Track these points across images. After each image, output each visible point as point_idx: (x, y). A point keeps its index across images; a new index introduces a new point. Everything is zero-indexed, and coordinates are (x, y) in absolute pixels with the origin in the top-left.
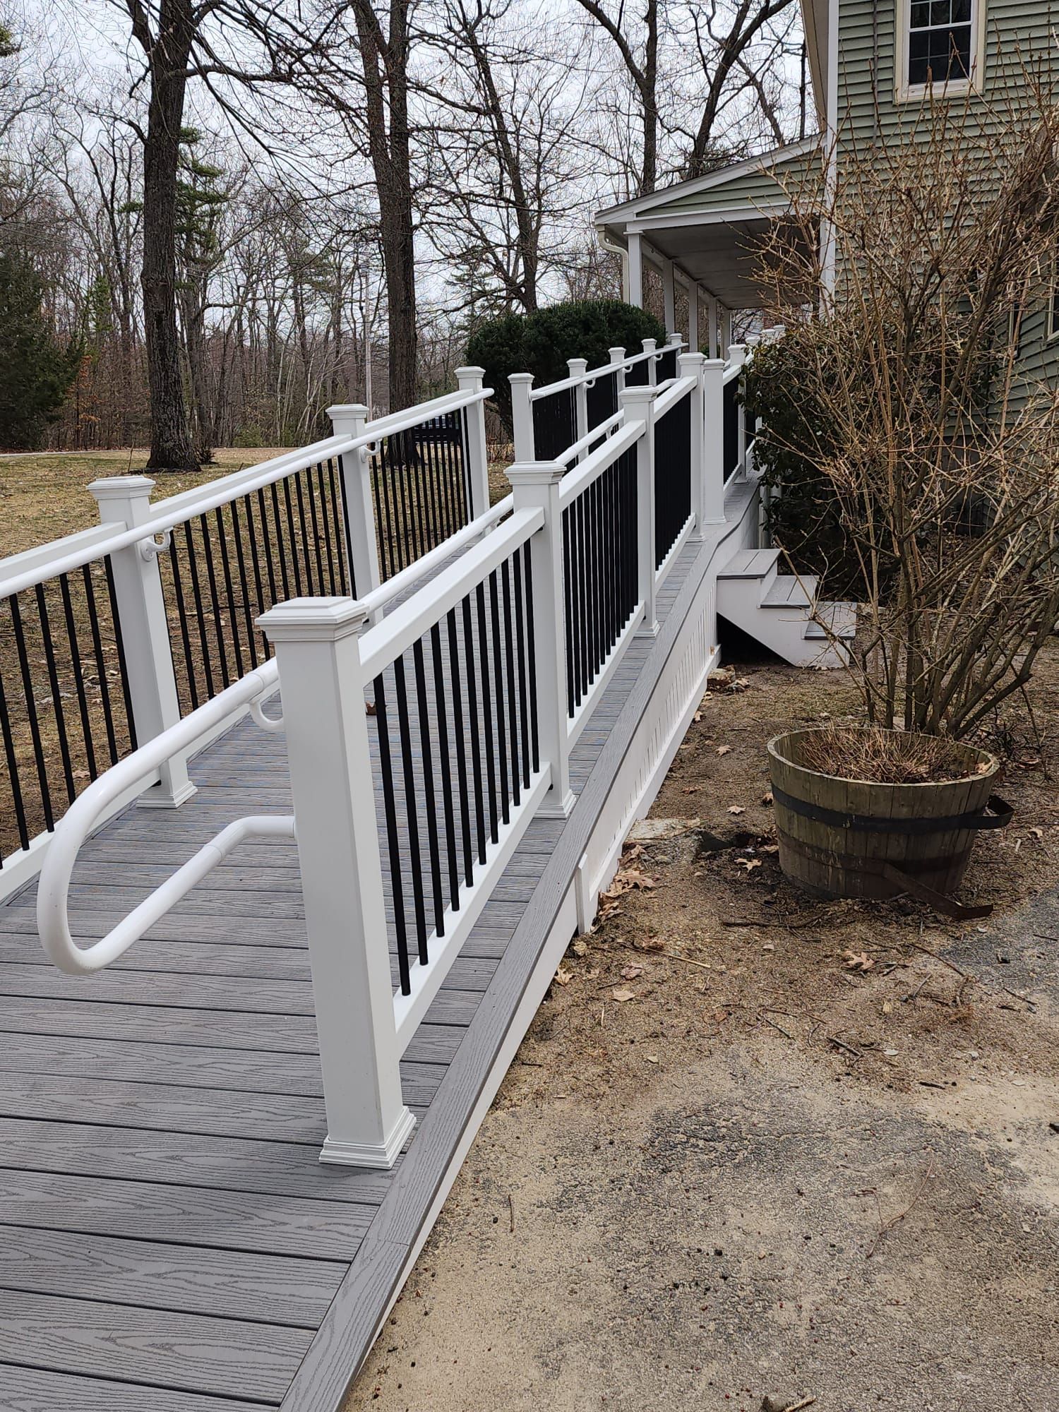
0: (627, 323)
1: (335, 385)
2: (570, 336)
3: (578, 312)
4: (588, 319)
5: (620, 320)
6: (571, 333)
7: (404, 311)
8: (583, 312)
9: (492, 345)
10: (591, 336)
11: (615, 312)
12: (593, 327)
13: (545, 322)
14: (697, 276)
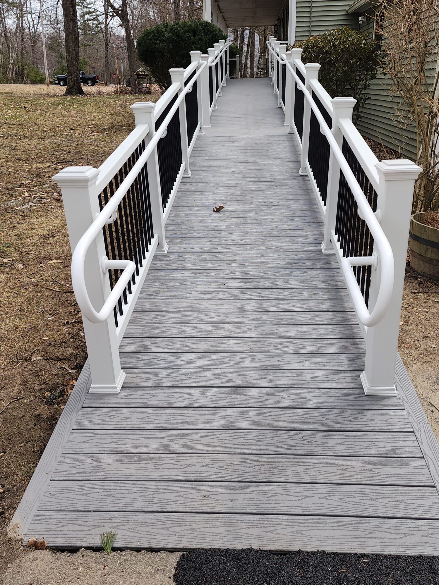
0: (212, 32)
1: (22, 54)
2: (187, 37)
3: (190, 26)
4: (194, 29)
5: (209, 31)
6: (188, 35)
7: (72, 20)
8: (193, 26)
9: (151, 40)
10: (197, 37)
11: (206, 26)
12: (198, 33)
13: (176, 29)
14: (222, 11)
